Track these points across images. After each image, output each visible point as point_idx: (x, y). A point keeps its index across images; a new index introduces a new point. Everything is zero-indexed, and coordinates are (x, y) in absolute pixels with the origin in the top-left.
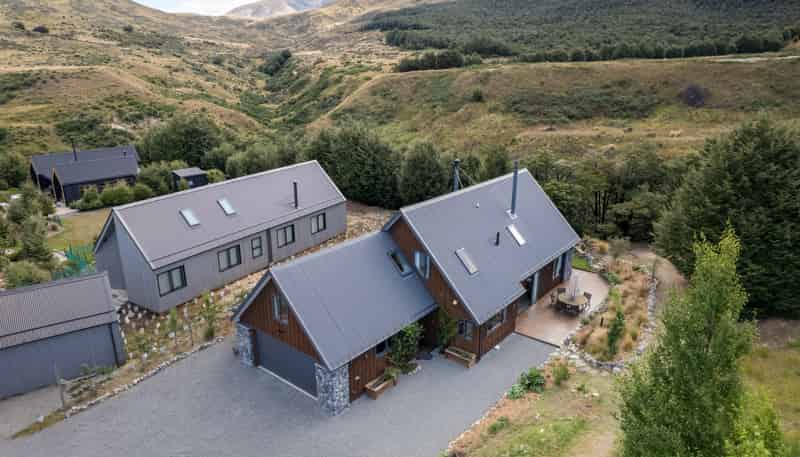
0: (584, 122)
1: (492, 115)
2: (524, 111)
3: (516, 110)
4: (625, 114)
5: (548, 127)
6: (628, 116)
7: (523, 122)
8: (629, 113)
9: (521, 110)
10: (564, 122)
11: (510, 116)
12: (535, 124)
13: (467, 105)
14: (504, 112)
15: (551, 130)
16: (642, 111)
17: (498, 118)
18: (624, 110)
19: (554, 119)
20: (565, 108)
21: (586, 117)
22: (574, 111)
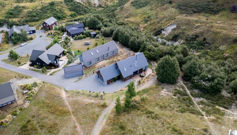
0: (197, 14)
1: (173, 8)
2: (181, 9)
3: (179, 8)
4: (210, 12)
5: (186, 15)
6: (211, 13)
7: (180, 12)
8: (212, 12)
9: (181, 8)
10: (192, 14)
11: (177, 10)
12: (183, 13)
13: (167, 4)
14: (176, 8)
15: (186, 16)
16: (216, 12)
17: (174, 10)
18: (210, 11)
19: (189, 12)
20: (193, 9)
21: (198, 12)
22: (195, 10)
